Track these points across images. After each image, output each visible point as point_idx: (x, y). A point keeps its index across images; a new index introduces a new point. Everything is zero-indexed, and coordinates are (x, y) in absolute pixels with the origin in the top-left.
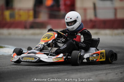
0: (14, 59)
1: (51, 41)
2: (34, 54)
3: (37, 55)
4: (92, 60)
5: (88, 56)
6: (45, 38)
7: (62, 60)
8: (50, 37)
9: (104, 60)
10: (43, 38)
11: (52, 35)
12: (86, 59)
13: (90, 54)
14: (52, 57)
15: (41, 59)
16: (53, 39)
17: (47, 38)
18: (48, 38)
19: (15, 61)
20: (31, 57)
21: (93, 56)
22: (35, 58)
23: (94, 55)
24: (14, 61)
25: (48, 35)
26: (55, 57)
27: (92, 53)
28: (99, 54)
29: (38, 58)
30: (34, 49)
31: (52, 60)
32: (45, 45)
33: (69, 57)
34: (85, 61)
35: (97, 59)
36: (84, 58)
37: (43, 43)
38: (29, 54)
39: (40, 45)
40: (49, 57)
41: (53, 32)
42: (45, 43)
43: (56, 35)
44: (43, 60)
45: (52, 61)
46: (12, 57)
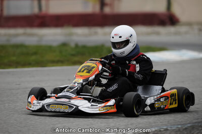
0: (32, 106)
1: (94, 77)
2: (68, 100)
3: (73, 102)
5: (153, 101)
6: (83, 71)
7: (114, 110)
8: (91, 70)
9: (176, 106)
10: (80, 72)
11: (94, 67)
12: (149, 106)
13: (156, 97)
14: (97, 106)
15: (79, 108)
16: (96, 73)
18: (89, 72)
19: (36, 109)
21: (160, 101)
22: (71, 107)
23: (162, 100)
24: (33, 109)
25: (87, 66)
26: (103, 105)
27: (159, 96)
28: (168, 98)
29: (75, 107)
30: (68, 91)
31: (98, 109)
32: (84, 83)
34: (148, 109)
35: (165, 106)
36: (146, 105)
37: (81, 81)
38: (58, 100)
39: (76, 85)
40: (92, 105)
41: (95, 62)
42: (83, 80)
43: (100, 67)
44: (83, 109)
45: (98, 112)
46: (29, 102)
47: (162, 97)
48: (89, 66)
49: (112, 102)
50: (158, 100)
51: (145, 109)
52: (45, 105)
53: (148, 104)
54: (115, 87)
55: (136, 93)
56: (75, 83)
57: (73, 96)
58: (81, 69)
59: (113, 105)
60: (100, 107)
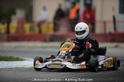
0: (39, 66)
1: (71, 50)
2: (60, 62)
3: (62, 63)
4: (105, 67)
5: (102, 63)
6: (65, 47)
7: (85, 67)
8: (69, 46)
10: (63, 47)
11: (71, 45)
13: (104, 61)
15: (67, 66)
16: (72, 48)
17: (67, 47)
18: (68, 47)
19: (41, 68)
20: (57, 64)
22: (62, 65)
23: (107, 62)
28: (109, 62)
29: (64, 66)
31: (77, 67)
32: (67, 53)
33: (87, 64)
34: (100, 67)
36: (99, 65)
37: (65, 52)
38: (54, 62)
39: (63, 54)
40: (73, 65)
41: (71, 42)
42: (66, 52)
43: (74, 45)
44: (69, 67)
45: (77, 68)
46: (36, 64)
47: (106, 61)
48: (68, 44)
49: (84, 63)
50: (105, 63)
51: (99, 67)
53: (100, 65)
54: (82, 55)
55: (96, 59)
56: (62, 53)
57: (62, 60)
58: (64, 46)
59: (84, 65)
60: (77, 65)
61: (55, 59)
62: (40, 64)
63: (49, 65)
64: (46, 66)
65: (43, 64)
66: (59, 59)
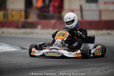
0: (36, 54)
1: (66, 38)
2: (57, 50)
3: (59, 51)
5: (94, 52)
6: (60, 36)
7: (80, 55)
10: (58, 36)
11: (65, 34)
15: (64, 54)
17: (61, 36)
18: (63, 36)
19: (39, 55)
20: (55, 53)
22: (59, 54)
26: (75, 53)
29: (61, 54)
31: (73, 55)
32: (62, 42)
35: (98, 54)
36: (91, 54)
38: (51, 50)
39: (59, 42)
40: (69, 53)
41: (65, 31)
42: (61, 40)
43: (68, 34)
44: (66, 55)
45: (73, 56)
46: (33, 51)
47: (97, 49)
48: (63, 33)
49: (79, 51)
50: (96, 51)
51: (91, 56)
52: (45, 53)
57: (59, 48)
58: (59, 34)
59: (80, 53)
60: (74, 54)
61: (52, 47)
62: (36, 51)
63: (47, 53)
64: (44, 53)
65: (40, 52)
66: (56, 47)
